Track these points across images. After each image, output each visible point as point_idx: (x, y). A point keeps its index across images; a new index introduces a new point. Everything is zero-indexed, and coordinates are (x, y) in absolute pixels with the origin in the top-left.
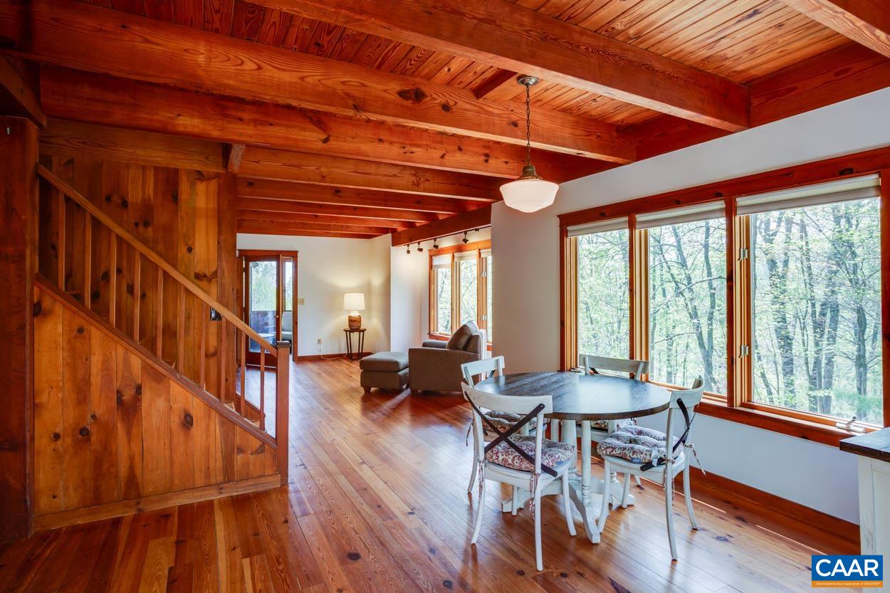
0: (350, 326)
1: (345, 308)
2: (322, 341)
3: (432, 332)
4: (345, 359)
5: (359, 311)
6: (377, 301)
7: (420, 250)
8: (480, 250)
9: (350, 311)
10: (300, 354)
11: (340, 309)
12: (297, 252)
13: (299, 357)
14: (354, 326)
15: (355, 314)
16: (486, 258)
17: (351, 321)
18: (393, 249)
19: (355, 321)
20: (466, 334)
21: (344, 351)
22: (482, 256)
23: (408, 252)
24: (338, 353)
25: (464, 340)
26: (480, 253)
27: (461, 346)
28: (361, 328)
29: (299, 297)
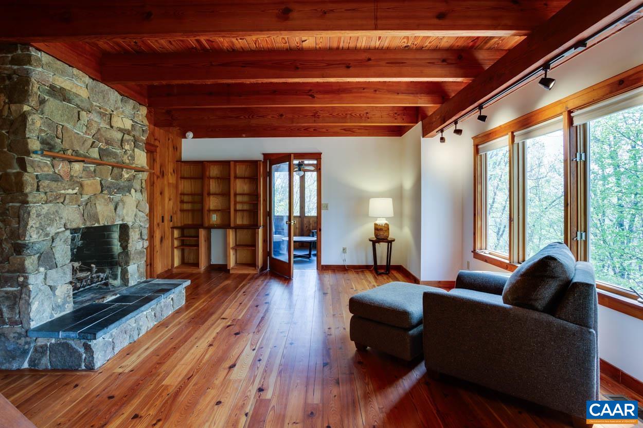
0: (376, 235)
1: (371, 214)
2: (347, 251)
3: (478, 251)
4: (371, 271)
5: (387, 218)
6: (407, 208)
7: (458, 132)
8: (570, 112)
9: (376, 218)
10: (323, 263)
11: (366, 215)
12: (320, 154)
13: (322, 266)
14: (381, 236)
15: (381, 222)
16: (585, 125)
17: (377, 229)
18: (425, 141)
19: (381, 230)
20: (554, 277)
21: (371, 262)
22: (577, 122)
23: (442, 139)
24: (364, 264)
25: (548, 291)
26: (571, 121)
27: (540, 304)
28: (389, 239)
29: (323, 202)
